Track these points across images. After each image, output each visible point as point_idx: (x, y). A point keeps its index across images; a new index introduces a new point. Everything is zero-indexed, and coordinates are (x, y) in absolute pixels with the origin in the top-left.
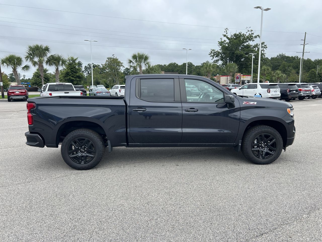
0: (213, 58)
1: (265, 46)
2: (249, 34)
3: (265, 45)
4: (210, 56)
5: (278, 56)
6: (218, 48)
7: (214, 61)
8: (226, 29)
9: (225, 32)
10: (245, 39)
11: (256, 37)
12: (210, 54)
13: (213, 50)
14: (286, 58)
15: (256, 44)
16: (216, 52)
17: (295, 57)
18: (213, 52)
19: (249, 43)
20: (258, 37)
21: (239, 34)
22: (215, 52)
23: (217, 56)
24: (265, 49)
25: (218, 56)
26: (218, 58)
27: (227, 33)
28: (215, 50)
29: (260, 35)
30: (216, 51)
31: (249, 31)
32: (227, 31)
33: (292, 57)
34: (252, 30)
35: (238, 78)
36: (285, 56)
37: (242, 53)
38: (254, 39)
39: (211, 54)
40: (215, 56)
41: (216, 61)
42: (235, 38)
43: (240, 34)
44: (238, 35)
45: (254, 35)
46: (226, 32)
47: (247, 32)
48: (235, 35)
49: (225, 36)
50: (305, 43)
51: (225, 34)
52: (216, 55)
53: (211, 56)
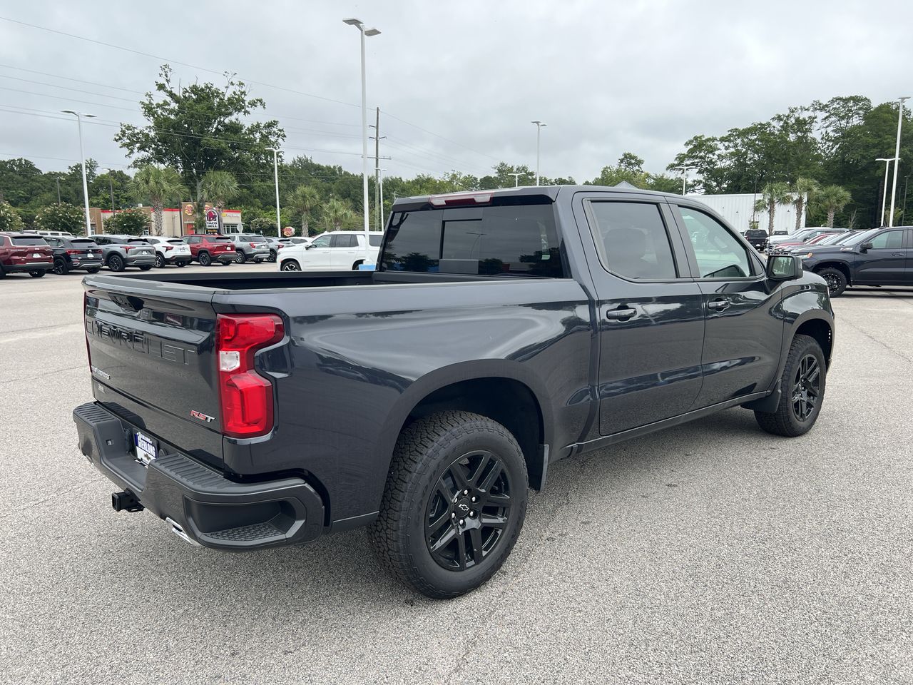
0: (132, 152)
1: (280, 130)
2: (234, 93)
3: (279, 128)
4: (119, 143)
5: (294, 162)
6: (143, 124)
7: (134, 163)
8: (166, 66)
9: (164, 76)
10: (225, 106)
11: (253, 104)
12: (117, 138)
13: (129, 128)
14: (315, 170)
15: (255, 124)
16: (138, 134)
17: (334, 167)
18: (127, 132)
19: (237, 120)
20: (259, 104)
21: (207, 87)
22: (134, 135)
23: (142, 148)
24: (280, 140)
25: (146, 146)
26: (146, 153)
27: (168, 81)
28: (135, 128)
29: (264, 101)
30: (136, 131)
31: (232, 84)
32: (169, 74)
33: (329, 168)
34: (243, 84)
35: (211, 216)
36: (313, 164)
37: (223, 145)
38: (247, 109)
39: (120, 139)
40: (138, 145)
41: (141, 161)
42: (194, 97)
43: (210, 89)
44: (202, 90)
45: (247, 99)
46: (166, 76)
47: (227, 87)
48: (195, 89)
49: (161, 87)
50: (380, 136)
51: (162, 81)
52: (137, 142)
53: (124, 145)
